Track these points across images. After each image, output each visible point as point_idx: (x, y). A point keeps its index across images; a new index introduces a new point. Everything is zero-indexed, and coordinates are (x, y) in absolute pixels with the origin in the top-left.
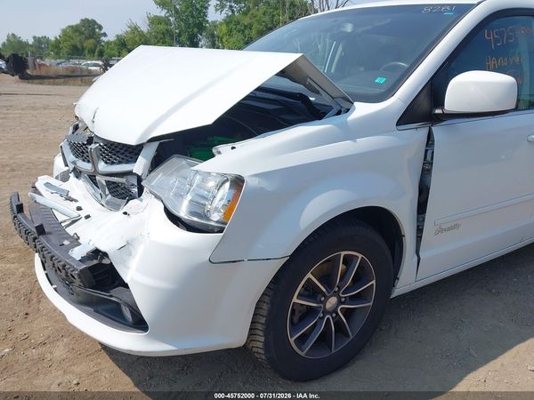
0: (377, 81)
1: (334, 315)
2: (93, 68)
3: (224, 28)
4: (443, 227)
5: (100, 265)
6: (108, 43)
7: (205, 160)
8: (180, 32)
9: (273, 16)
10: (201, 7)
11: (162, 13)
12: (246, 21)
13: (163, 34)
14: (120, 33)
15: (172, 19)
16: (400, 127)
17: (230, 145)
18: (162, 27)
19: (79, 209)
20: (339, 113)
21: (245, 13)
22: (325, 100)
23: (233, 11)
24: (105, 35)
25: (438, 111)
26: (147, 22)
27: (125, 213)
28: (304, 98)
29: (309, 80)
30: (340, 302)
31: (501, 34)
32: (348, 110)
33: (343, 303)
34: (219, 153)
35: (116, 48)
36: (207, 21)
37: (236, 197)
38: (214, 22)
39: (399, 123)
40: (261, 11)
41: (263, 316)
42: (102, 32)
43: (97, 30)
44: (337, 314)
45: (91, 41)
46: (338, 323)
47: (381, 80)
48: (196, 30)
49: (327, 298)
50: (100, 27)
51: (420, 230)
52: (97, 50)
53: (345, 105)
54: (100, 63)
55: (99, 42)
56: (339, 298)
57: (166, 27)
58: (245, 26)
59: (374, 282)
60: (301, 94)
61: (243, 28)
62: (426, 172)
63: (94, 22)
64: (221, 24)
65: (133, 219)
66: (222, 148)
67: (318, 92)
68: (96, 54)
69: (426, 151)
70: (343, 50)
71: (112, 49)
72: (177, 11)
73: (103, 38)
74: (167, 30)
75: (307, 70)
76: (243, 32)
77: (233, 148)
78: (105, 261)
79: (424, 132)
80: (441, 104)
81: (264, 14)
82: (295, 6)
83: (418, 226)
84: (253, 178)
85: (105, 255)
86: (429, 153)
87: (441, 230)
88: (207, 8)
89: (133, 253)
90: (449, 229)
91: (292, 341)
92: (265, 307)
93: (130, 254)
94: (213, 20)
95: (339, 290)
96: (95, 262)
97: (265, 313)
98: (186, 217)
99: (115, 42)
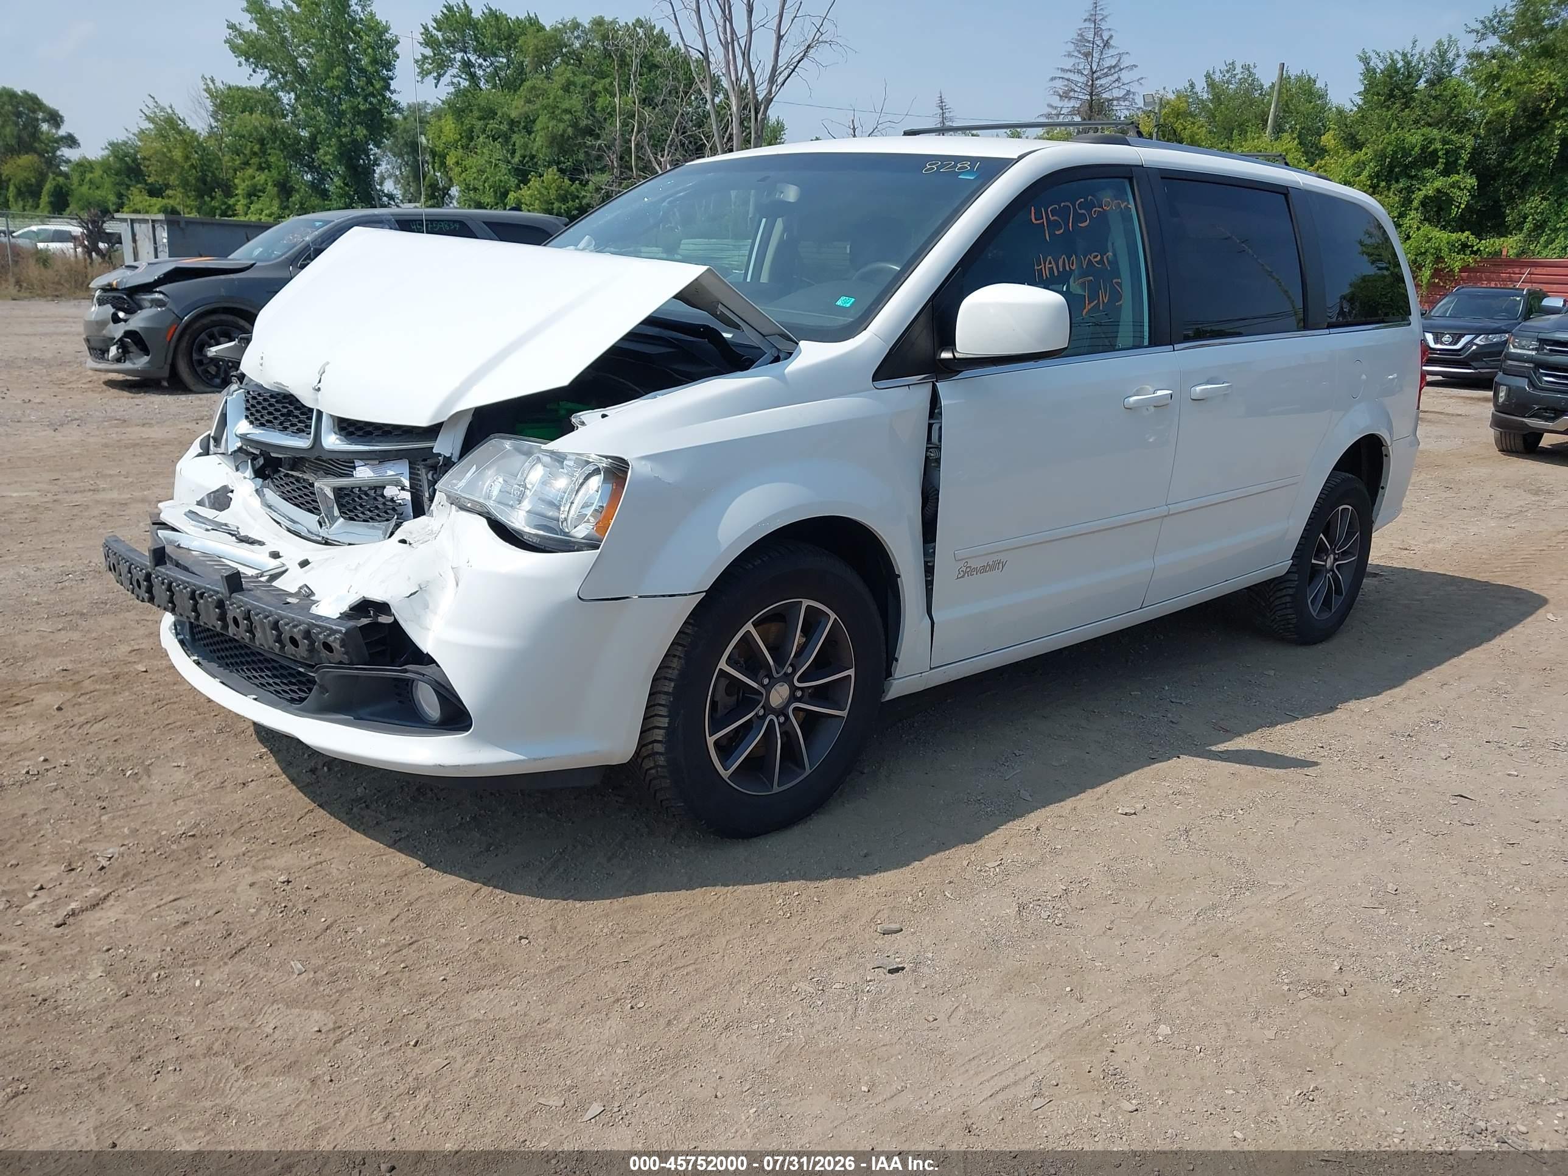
0: (839, 303)
1: (782, 719)
2: (54, 246)
3: (450, 127)
4: (974, 564)
5: (375, 626)
6: (84, 166)
7: (553, 440)
8: (313, 137)
9: (595, 94)
10: (374, 61)
11: (256, 79)
12: (515, 107)
13: (262, 142)
14: (120, 137)
15: (287, 98)
16: (879, 384)
17: (599, 412)
18: (257, 120)
19: (275, 555)
20: (777, 359)
21: (512, 85)
22: (751, 338)
23: (473, 77)
24: (71, 141)
25: (946, 355)
26: (208, 103)
27: (403, 541)
28: (713, 335)
29: (720, 306)
30: (793, 698)
31: (1063, 213)
32: (791, 354)
33: (799, 700)
34: (583, 424)
35: (108, 182)
36: (395, 106)
37: (615, 497)
38: (416, 109)
39: (878, 376)
40: (559, 81)
41: (670, 680)
42: (62, 132)
43: (45, 127)
44: (787, 718)
45: (26, 159)
46: (789, 736)
47: (845, 302)
48: (361, 132)
49: (774, 681)
50: (55, 119)
51: (929, 570)
52: (48, 186)
53: (784, 345)
54: (77, 230)
55: (52, 162)
56: (793, 689)
57: (267, 121)
58: (512, 123)
59: (851, 672)
60: (706, 327)
61: (504, 127)
62: (931, 466)
63: (33, 102)
64: (438, 114)
65: (421, 551)
66: (587, 416)
67: (737, 327)
68: (45, 199)
69: (930, 426)
70: (786, 229)
71: (95, 185)
72: (301, 76)
73: (66, 152)
74: (273, 131)
75: (716, 291)
76: (507, 139)
77: (604, 416)
78: (384, 619)
79: (925, 392)
80: (949, 342)
81: (567, 88)
82: (654, 67)
83: (926, 563)
84: (643, 462)
85: (383, 608)
86: (935, 427)
87: (968, 572)
88: (389, 66)
89: (431, 606)
90: (984, 569)
91: (711, 741)
92: (675, 663)
93: (426, 606)
94: (412, 100)
95: (794, 672)
96: (365, 621)
97: (674, 674)
98: (527, 529)
99: (105, 165)
